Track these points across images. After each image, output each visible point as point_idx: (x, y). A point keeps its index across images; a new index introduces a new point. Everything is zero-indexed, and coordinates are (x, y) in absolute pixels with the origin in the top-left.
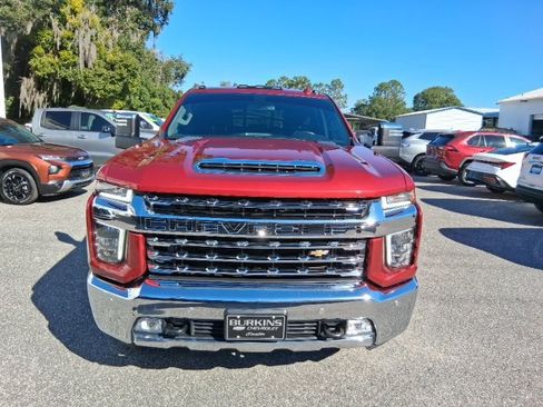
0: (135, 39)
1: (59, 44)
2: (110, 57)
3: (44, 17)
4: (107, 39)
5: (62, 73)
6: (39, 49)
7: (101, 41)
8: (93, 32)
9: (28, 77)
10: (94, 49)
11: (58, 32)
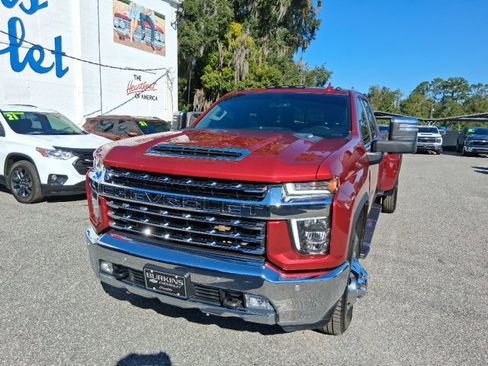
0: (281, 54)
1: (222, 62)
2: (259, 71)
3: (212, 42)
4: (257, 56)
5: (223, 85)
6: (208, 67)
7: (253, 58)
8: (247, 51)
9: (200, 89)
10: (247, 64)
11: (223, 52)
